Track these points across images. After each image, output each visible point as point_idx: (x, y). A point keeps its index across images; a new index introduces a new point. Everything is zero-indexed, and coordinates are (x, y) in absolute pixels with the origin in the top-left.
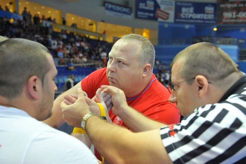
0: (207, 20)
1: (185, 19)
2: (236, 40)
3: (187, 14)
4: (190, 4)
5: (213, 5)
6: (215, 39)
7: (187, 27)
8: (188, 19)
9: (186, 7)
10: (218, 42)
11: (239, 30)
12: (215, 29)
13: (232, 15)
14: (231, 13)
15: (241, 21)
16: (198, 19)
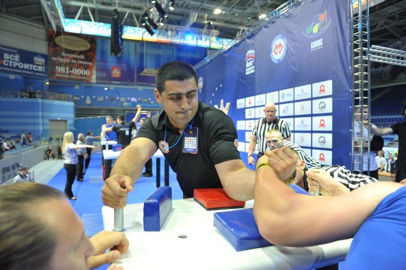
0: (37, 72)
1: (8, 67)
2: (71, 96)
3: (11, 62)
4: (16, 51)
5: (43, 56)
6: (47, 93)
7: (12, 77)
8: (12, 67)
9: (10, 53)
10: (52, 98)
11: (74, 86)
12: (48, 83)
13: (66, 70)
14: (64, 68)
15: (74, 77)
16: (26, 70)
